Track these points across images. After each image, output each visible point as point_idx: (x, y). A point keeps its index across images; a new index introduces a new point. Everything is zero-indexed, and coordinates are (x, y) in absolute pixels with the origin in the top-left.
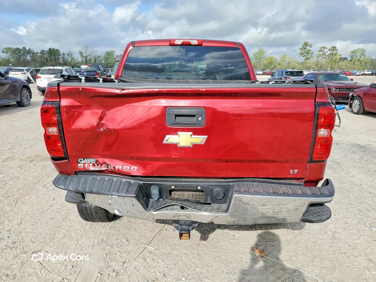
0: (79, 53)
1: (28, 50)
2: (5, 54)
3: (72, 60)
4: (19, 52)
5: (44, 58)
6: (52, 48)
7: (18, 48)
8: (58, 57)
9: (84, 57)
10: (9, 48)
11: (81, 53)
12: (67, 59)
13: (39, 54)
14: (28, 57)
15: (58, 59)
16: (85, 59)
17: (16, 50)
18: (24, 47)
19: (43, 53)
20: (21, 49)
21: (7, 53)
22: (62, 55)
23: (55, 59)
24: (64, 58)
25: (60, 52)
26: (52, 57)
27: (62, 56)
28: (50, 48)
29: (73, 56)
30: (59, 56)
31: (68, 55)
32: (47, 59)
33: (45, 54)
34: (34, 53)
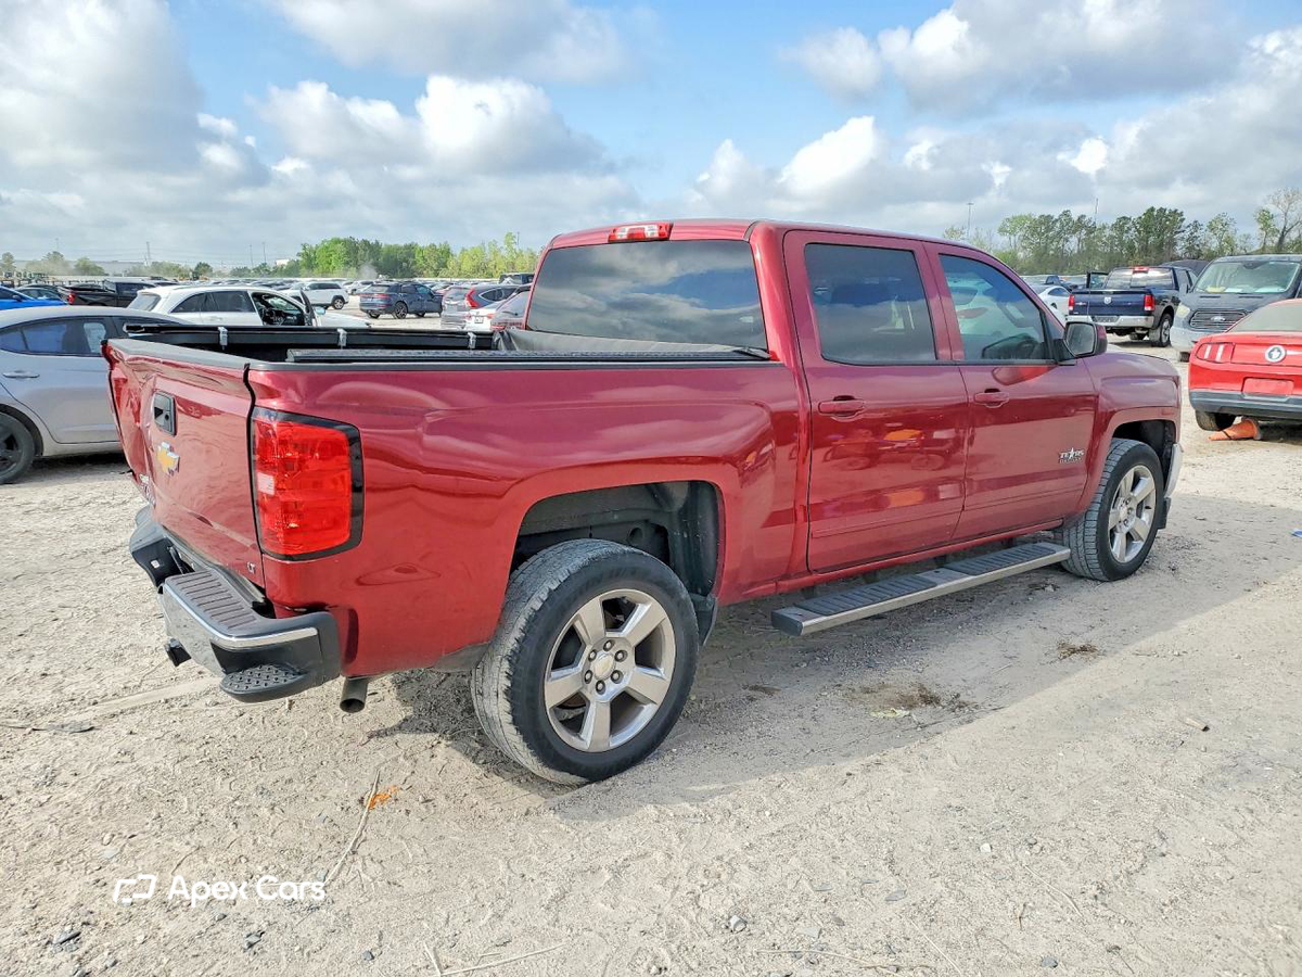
0: (1258, 216)
1: (1075, 218)
2: (1005, 238)
3: (1221, 246)
4: (1048, 229)
5: (1122, 243)
6: (1157, 208)
7: (1049, 216)
8: (1171, 238)
9: (1274, 232)
10: (1021, 216)
11: (1265, 219)
12: (1204, 245)
13: (1108, 232)
14: (1073, 244)
15: (1173, 244)
16: (1276, 240)
17: (1041, 223)
18: (1066, 213)
19: (1121, 227)
20: (1056, 217)
21: (1012, 232)
22: (1188, 230)
23: (1161, 245)
24: (1192, 238)
25: (1182, 220)
26: (1151, 239)
27: (1186, 235)
28: (1149, 207)
29: (1231, 230)
30: (1176, 233)
31: (1211, 228)
32: (1131, 248)
33: (1129, 229)
34: (1091, 230)
